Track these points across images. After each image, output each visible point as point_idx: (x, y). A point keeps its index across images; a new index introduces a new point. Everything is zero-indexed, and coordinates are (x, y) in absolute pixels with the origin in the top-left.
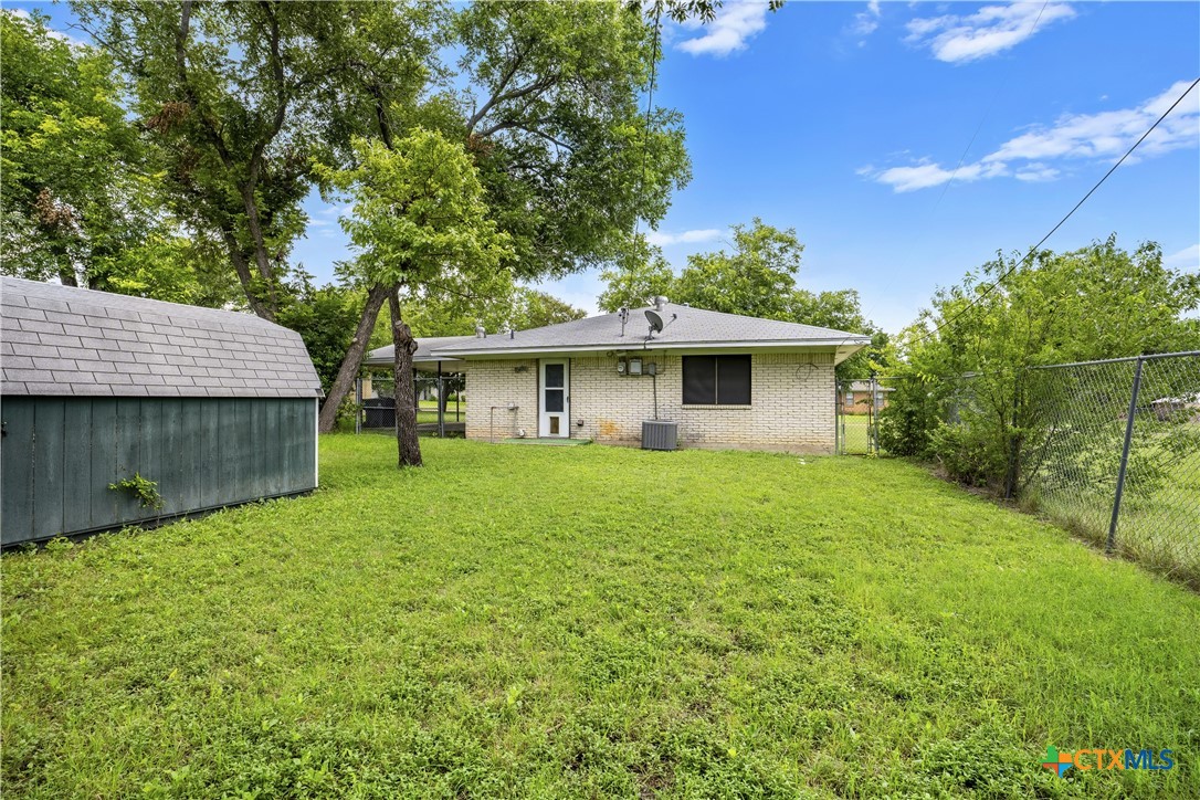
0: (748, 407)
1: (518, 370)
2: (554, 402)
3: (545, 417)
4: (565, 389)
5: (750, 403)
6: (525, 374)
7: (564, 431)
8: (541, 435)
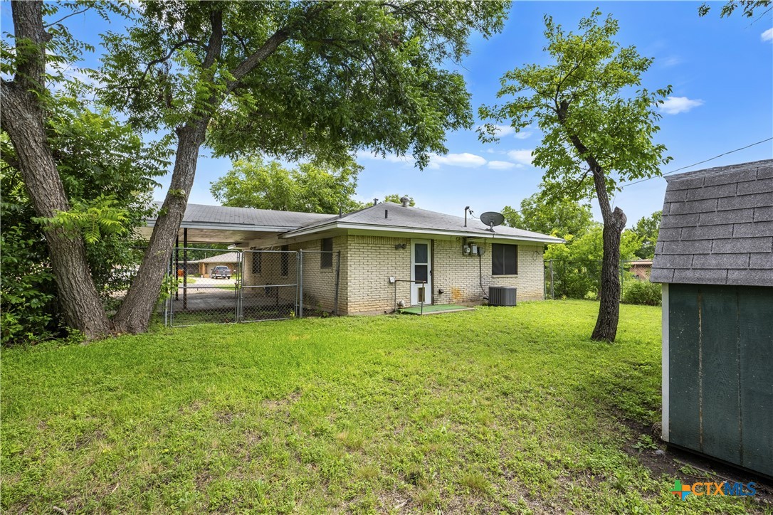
0: (516, 276)
1: (397, 247)
2: (421, 275)
3: (415, 288)
4: (429, 264)
5: (516, 274)
6: (402, 251)
7: (428, 300)
8: (412, 304)
